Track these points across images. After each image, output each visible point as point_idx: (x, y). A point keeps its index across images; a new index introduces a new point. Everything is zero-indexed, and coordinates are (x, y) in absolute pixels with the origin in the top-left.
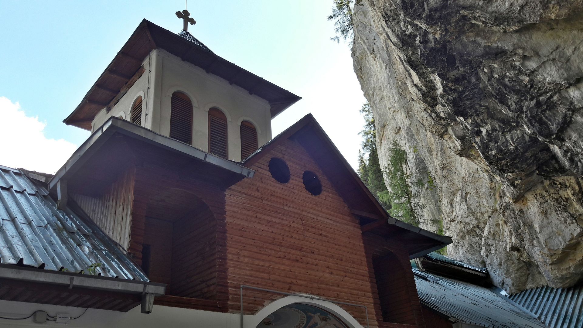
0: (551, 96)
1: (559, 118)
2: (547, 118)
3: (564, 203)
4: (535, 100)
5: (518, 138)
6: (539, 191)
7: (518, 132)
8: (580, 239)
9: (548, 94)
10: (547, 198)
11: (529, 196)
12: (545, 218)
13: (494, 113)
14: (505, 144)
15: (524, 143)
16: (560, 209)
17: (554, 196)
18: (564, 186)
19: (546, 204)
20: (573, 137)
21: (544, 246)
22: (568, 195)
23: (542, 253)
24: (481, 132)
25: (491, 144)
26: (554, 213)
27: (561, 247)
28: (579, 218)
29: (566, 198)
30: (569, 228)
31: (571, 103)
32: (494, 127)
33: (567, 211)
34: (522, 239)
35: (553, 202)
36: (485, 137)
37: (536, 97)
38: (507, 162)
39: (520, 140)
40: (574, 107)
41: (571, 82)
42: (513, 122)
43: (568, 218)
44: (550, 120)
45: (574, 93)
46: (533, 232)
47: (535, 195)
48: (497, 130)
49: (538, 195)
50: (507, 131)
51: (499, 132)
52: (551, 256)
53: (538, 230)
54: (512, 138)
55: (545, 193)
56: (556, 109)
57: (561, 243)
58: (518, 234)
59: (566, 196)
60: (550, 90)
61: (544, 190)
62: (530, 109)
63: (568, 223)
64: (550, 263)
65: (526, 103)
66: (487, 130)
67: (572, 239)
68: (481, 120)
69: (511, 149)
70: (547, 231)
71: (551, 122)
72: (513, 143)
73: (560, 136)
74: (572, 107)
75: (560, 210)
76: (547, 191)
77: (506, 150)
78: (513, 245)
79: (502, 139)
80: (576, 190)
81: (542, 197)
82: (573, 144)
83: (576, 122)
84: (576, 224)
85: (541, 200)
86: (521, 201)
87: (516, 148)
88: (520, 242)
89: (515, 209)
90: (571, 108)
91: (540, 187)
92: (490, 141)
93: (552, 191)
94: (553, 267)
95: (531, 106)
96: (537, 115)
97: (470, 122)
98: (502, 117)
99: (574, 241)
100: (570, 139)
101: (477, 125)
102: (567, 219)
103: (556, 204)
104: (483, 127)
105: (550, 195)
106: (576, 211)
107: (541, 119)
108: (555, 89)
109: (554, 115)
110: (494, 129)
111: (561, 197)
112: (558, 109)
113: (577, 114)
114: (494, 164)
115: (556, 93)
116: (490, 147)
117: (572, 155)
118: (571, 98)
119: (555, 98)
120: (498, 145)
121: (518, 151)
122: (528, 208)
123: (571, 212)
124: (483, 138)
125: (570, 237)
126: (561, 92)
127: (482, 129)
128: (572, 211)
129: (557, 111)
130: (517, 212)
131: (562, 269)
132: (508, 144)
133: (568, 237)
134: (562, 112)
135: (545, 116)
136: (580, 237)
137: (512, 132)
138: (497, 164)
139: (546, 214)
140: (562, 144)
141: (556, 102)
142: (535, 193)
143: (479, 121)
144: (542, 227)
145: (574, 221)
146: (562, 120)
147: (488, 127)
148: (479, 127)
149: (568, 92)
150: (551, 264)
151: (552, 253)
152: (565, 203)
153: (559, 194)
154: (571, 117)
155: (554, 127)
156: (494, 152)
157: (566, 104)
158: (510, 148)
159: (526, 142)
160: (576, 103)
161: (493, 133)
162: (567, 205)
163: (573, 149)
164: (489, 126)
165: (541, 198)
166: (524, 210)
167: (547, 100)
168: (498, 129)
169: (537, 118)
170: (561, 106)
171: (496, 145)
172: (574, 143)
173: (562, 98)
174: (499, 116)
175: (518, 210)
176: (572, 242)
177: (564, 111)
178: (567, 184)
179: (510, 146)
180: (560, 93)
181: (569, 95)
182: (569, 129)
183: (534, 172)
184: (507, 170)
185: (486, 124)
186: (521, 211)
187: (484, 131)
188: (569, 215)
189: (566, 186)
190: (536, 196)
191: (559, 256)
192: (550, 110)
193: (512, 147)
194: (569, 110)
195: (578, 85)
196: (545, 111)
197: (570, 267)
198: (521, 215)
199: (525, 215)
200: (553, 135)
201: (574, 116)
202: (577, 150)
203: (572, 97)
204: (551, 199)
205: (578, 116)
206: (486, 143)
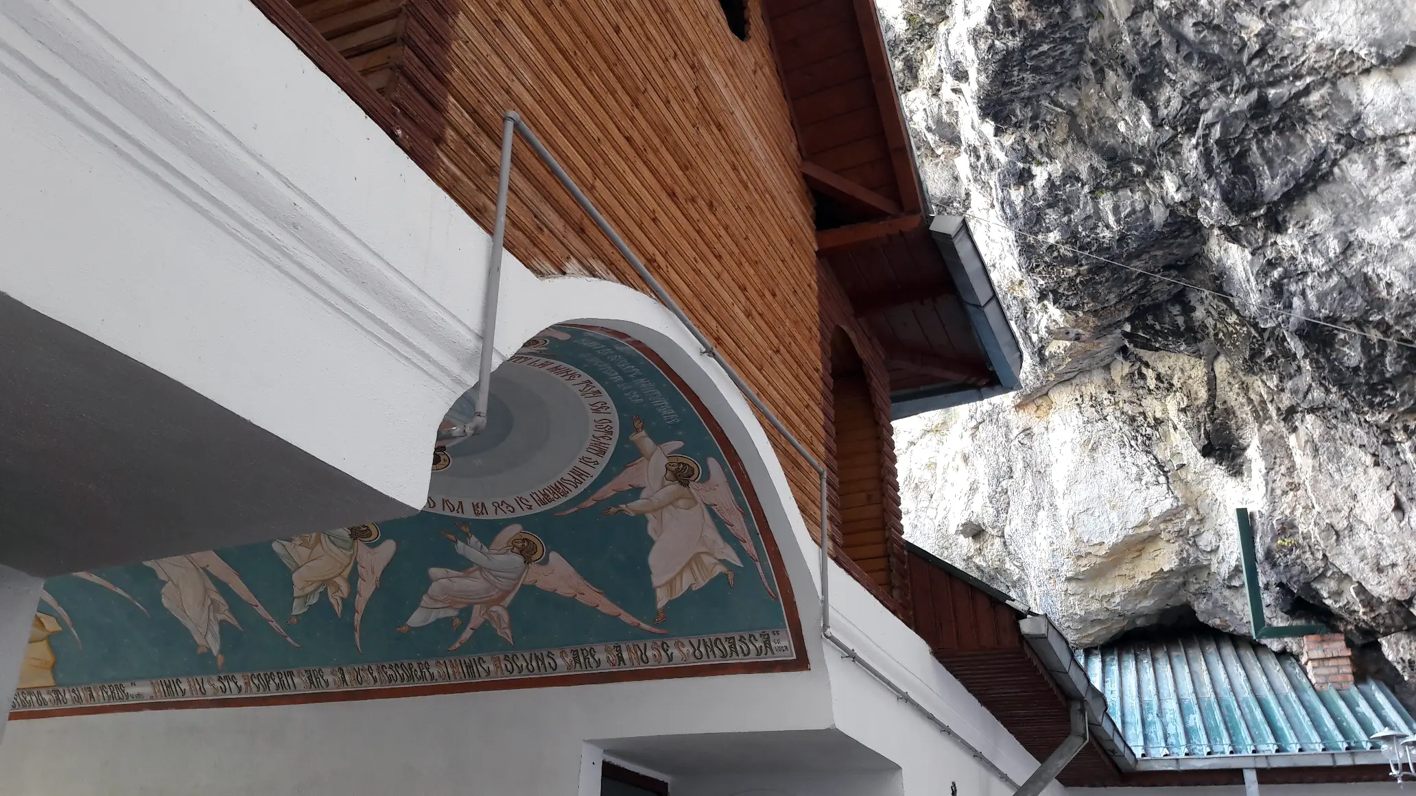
0: (1307, 91)
1: (1300, 161)
2: (1263, 153)
3: (1148, 429)
4: (1254, 95)
5: (1134, 211)
6: (1091, 389)
7: (1138, 196)
8: (1162, 526)
9: (1298, 83)
10: (1108, 410)
11: (1062, 397)
12: (1087, 459)
13: (1091, 130)
14: (1091, 222)
15: (1146, 229)
16: (1133, 443)
17: (1127, 408)
18: (1166, 385)
19: (1100, 425)
20: (1316, 221)
21: (1066, 529)
22: (1165, 411)
23: (1054, 547)
24: (1032, 177)
25: (1052, 216)
26: (1115, 451)
27: (1111, 540)
28: (1175, 475)
29: (1155, 419)
30: (1144, 494)
31: (1357, 119)
32: (1073, 170)
33: (1150, 453)
34: (1003, 506)
35: (1121, 424)
36: (1040, 193)
37: (1260, 87)
38: (1078, 274)
39: (1137, 219)
40: (1361, 133)
41: (1389, 53)
42: (1140, 162)
43: (1149, 468)
44: (1270, 162)
45: (1376, 93)
46: (1044, 491)
47: (1078, 397)
48: (1078, 179)
49: (1087, 399)
50: (1107, 188)
51: (1083, 185)
52: (1079, 557)
53: (1060, 485)
54: (1116, 210)
55: (1106, 395)
56: (1301, 132)
57: (1111, 530)
58: (1000, 489)
59: (1158, 415)
60: (1312, 71)
61: (1105, 387)
62: (1225, 119)
63: (1143, 482)
64: (1070, 574)
65: (1220, 101)
66: (1050, 175)
67: (1144, 524)
68: (1040, 146)
69: (1104, 237)
70: (1082, 493)
71: (1270, 168)
72: (1118, 221)
73: (1278, 212)
74: (1353, 133)
75: (1132, 446)
76: (1112, 393)
77: (1089, 237)
78: (973, 520)
79: (1085, 207)
80: (1196, 399)
81: (1096, 403)
82: (1305, 242)
83: (1344, 179)
84: (1165, 486)
85: (1090, 412)
86: (1032, 408)
87: (1122, 239)
88: (998, 512)
89: (1013, 425)
90: (1350, 135)
91: (1098, 377)
92: (1050, 206)
93: (1126, 394)
94: (1072, 587)
95: (1232, 110)
96: (1240, 140)
97: (1010, 142)
98: (1111, 142)
99: (1148, 529)
100: (1303, 227)
101: (1028, 156)
102: (1146, 470)
103: (1126, 428)
104: (1040, 163)
105: (1116, 403)
106: (1173, 455)
107: (1244, 154)
108: (1328, 68)
109: (1290, 148)
110: (1071, 176)
111: (1144, 414)
112: (1307, 131)
113: (1355, 156)
114: (1040, 273)
115: (1323, 81)
116: (1047, 221)
117: (1286, 275)
118: (1361, 104)
119: (1315, 97)
120: (1070, 220)
121: (1123, 248)
122: (1047, 429)
123: (1160, 457)
124: (1034, 193)
125: (1142, 518)
126: (1338, 82)
127: (1036, 170)
128: (1162, 453)
129: (1302, 138)
130: (1016, 432)
131: (1092, 597)
132: (1100, 224)
133: (1135, 518)
134: (1316, 142)
135: (1260, 147)
136: (1165, 521)
137: (1120, 193)
138: (1049, 273)
139: (1093, 449)
140: (1265, 240)
141: (1310, 111)
142: (1080, 390)
143: (1034, 146)
144: (1073, 481)
145: (1162, 479)
146: (1306, 167)
147: (1056, 168)
148: (1029, 162)
149: (1358, 87)
150: (1069, 580)
151: (1083, 550)
152: (1149, 431)
153: (1141, 405)
154: (1335, 163)
155: (1271, 185)
156: (1053, 237)
157: (1340, 120)
158: (1101, 235)
159: (1152, 227)
160: (1370, 122)
161: (1064, 185)
162: (1154, 438)
163: (1300, 257)
164: (1059, 165)
165: (1092, 406)
166: (1035, 430)
167: (1290, 99)
168: (1084, 176)
169: (1233, 151)
170: (1322, 125)
171: (1065, 219)
172: (1311, 238)
173: (1337, 99)
174: (1103, 137)
175: (1021, 429)
176: (1142, 530)
177: (1323, 141)
178: (1175, 381)
179: (1103, 231)
180: (1334, 84)
181: (1358, 95)
182: (1311, 199)
183: (1118, 324)
184: (1068, 296)
185: (1051, 158)
186: (1027, 432)
187: (1041, 175)
188: (1154, 462)
189: (1172, 385)
190: (1080, 401)
191: (1099, 561)
192: (1281, 132)
193: (1107, 233)
194: (1339, 138)
195: (1398, 71)
196: (1266, 131)
197: (1113, 595)
198: (1025, 441)
199: (1036, 444)
200: (1256, 208)
201: (1344, 162)
202: (1310, 259)
203: (1365, 101)
204: (1118, 414)
205: (1356, 162)
206: (1039, 209)
